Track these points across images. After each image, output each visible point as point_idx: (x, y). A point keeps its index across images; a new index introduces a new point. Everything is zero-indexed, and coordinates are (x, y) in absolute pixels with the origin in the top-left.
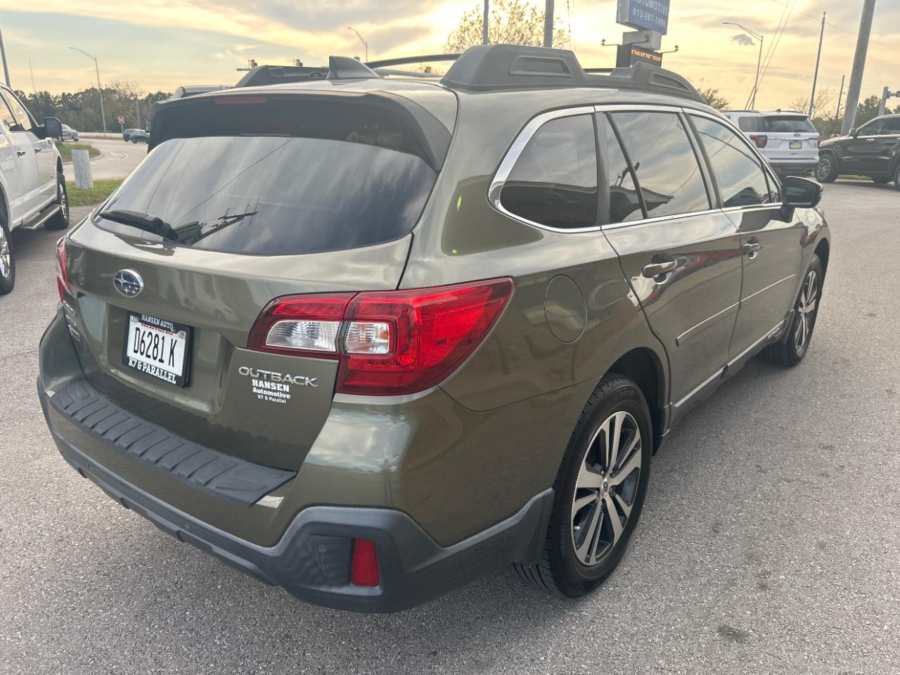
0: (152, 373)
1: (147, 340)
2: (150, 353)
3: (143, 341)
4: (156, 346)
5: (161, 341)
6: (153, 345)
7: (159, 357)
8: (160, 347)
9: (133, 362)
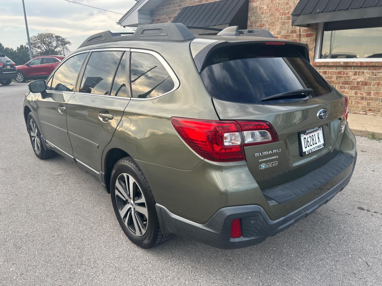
0: (316, 150)
1: (309, 140)
2: (312, 144)
3: (308, 141)
4: (313, 140)
5: (314, 136)
6: (312, 140)
7: (315, 143)
8: (314, 139)
9: (308, 152)
